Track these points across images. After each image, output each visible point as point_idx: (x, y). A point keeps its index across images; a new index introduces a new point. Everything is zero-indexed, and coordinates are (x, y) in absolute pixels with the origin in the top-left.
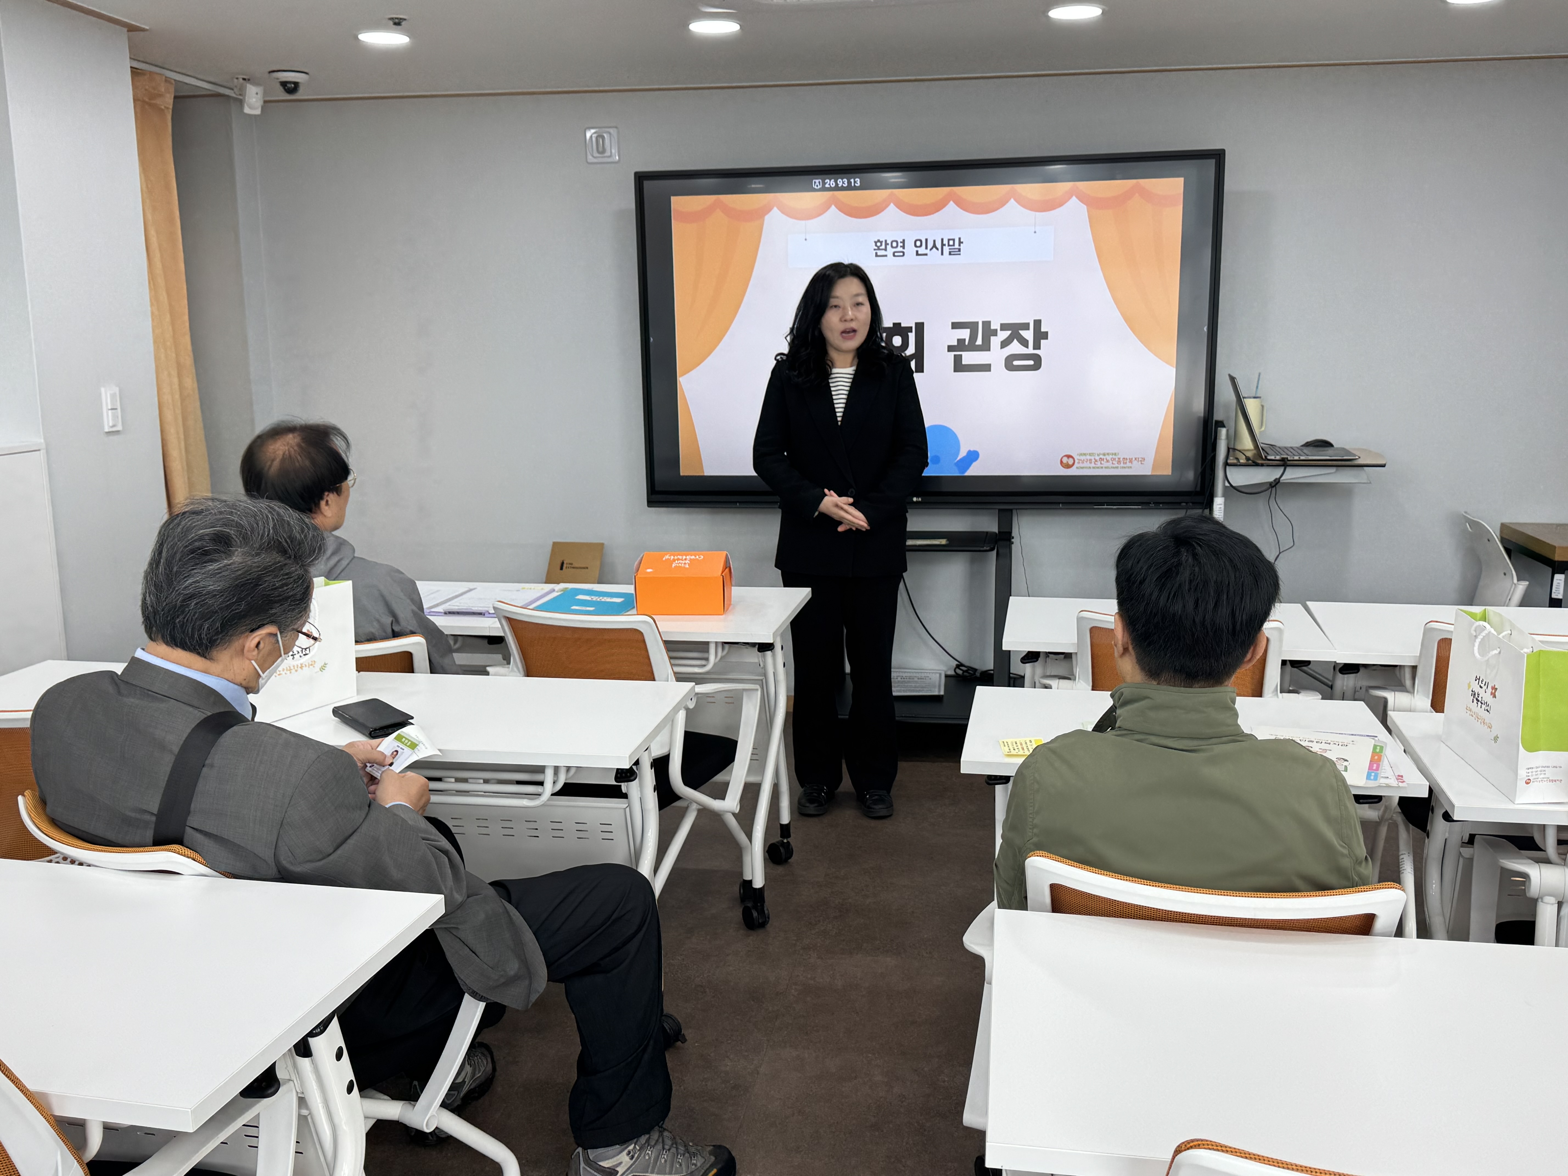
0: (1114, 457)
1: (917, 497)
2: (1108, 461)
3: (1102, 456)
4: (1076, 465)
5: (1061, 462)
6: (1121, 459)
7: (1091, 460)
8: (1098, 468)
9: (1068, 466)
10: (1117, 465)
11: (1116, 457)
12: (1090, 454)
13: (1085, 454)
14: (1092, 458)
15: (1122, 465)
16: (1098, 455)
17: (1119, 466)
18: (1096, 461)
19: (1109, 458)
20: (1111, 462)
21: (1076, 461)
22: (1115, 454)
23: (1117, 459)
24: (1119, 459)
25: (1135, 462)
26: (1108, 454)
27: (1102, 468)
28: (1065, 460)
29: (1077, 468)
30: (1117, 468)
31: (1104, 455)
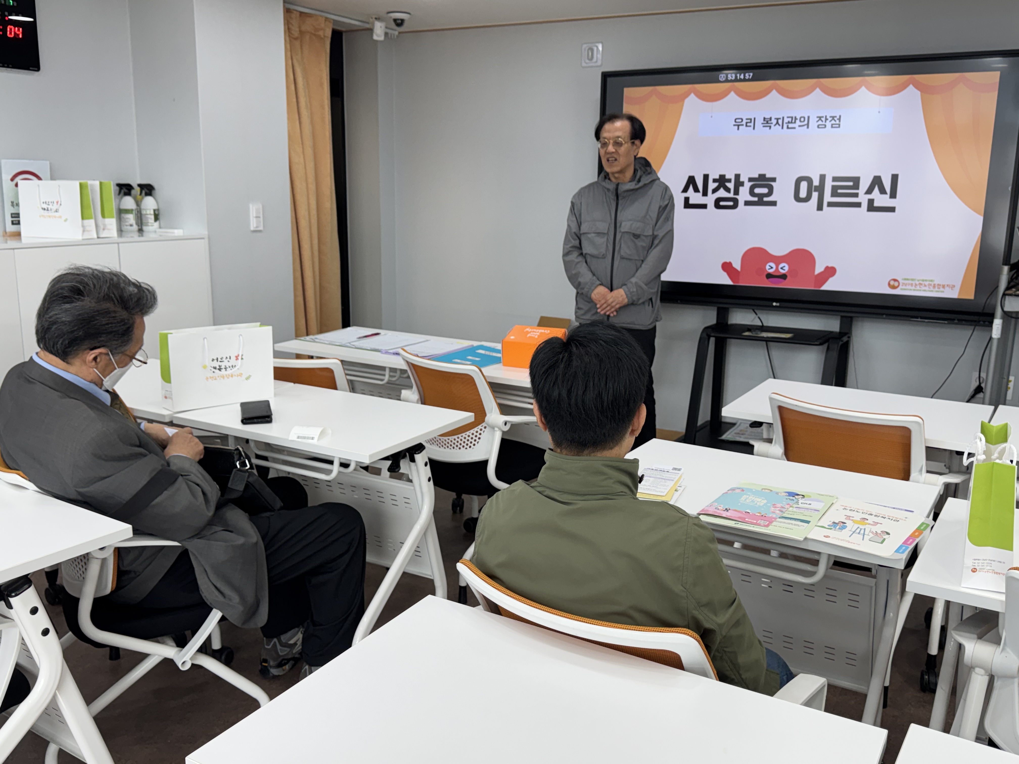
0: (930, 283)
1: (776, 302)
2: (925, 286)
3: (921, 282)
4: (900, 287)
5: (889, 284)
6: (936, 285)
7: (912, 285)
8: (918, 290)
9: (894, 287)
10: (932, 289)
11: (932, 283)
12: (912, 280)
13: (908, 279)
14: (913, 282)
15: (936, 289)
16: (918, 281)
17: (934, 290)
18: (916, 285)
19: (927, 283)
20: (928, 286)
21: (901, 284)
22: (932, 281)
23: (933, 285)
24: (934, 285)
25: (947, 288)
26: (926, 281)
27: (920, 290)
28: (892, 283)
29: (901, 289)
30: (932, 291)
31: (923, 280)
